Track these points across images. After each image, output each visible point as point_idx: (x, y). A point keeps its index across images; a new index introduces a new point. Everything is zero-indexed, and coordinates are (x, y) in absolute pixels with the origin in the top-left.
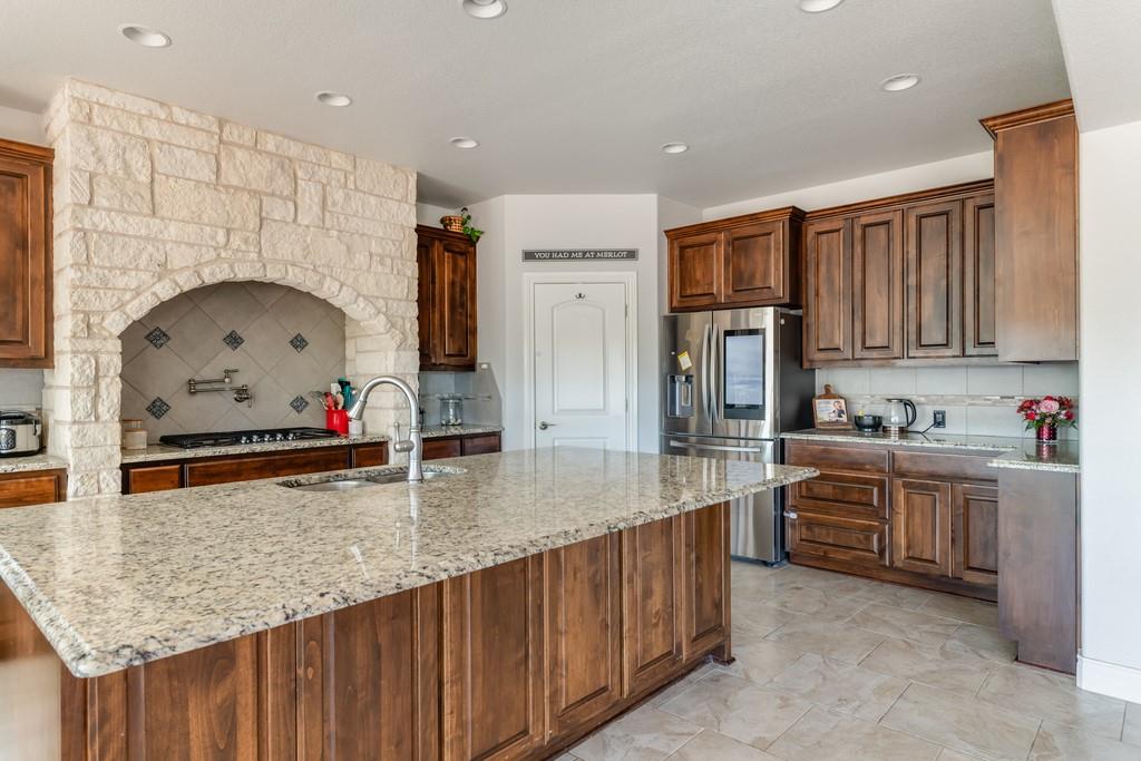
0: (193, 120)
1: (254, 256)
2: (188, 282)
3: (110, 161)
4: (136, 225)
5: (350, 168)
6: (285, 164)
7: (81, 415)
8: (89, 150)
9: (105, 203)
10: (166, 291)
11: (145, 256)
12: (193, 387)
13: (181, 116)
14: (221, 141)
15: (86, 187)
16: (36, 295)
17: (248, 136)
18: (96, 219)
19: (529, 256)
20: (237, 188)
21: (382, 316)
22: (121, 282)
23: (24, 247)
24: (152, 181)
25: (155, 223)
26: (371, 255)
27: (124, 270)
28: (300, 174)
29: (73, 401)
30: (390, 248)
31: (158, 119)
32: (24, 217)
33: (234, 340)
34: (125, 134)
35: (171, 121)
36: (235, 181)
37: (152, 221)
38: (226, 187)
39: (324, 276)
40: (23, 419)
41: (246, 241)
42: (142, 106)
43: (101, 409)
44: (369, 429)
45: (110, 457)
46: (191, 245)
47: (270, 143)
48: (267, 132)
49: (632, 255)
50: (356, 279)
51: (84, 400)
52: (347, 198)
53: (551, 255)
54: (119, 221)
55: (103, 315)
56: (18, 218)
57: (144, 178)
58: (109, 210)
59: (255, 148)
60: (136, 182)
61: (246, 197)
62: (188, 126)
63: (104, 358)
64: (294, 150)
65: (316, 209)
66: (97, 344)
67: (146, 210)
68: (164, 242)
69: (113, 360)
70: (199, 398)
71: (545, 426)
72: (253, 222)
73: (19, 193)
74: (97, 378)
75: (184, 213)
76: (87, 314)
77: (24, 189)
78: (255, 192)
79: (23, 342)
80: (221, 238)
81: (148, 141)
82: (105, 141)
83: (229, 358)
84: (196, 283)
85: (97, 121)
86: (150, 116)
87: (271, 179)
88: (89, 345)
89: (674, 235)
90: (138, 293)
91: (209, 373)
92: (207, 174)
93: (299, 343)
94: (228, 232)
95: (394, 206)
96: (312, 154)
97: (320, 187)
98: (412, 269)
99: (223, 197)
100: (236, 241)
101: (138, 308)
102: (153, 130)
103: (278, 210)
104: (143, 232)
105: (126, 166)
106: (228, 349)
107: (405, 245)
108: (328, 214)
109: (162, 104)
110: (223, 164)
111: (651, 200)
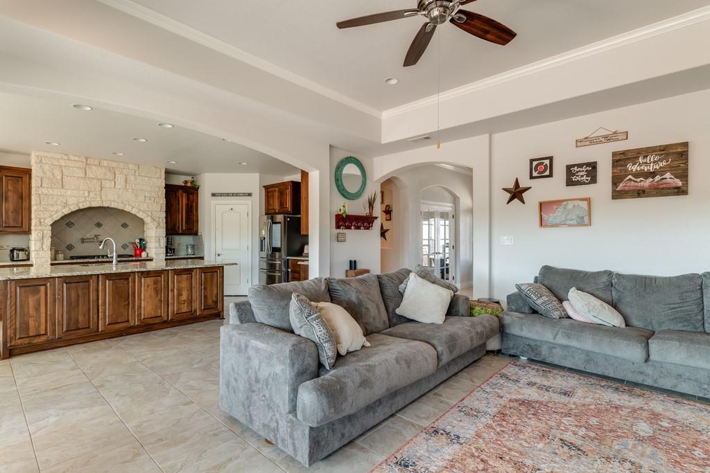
0: (76, 158)
1: (99, 199)
2: (74, 208)
3: (48, 173)
4: (56, 192)
5: (136, 169)
6: (110, 169)
7: (37, 248)
8: (41, 170)
9: (46, 186)
10: (66, 211)
11: (60, 201)
12: (83, 241)
13: (72, 157)
14: (87, 164)
15: (40, 182)
16: (25, 213)
17: (96, 162)
18: (43, 190)
19: (214, 195)
20: (93, 178)
21: (149, 217)
22: (52, 209)
23: (22, 199)
24: (62, 178)
25: (63, 191)
26: (145, 197)
27: (52, 205)
28: (117, 172)
29: (35, 244)
30: (153, 194)
31: (65, 159)
32: (22, 190)
33: (99, 225)
34: (53, 165)
35: (69, 159)
36: (91, 176)
37: (62, 190)
38: (89, 178)
39: (126, 205)
40: (22, 250)
41: (96, 195)
42: (59, 156)
43: (44, 247)
44: (149, 255)
45: (47, 261)
46: (75, 197)
47: (105, 163)
48: (104, 160)
49: (250, 195)
50: (139, 205)
51: (39, 244)
52: (136, 179)
53: (221, 195)
54: (51, 191)
55: (45, 219)
56: (20, 190)
57: (59, 177)
58: (47, 188)
59: (99, 165)
60: (57, 179)
61: (96, 180)
62: (75, 160)
63: (45, 232)
64: (114, 165)
65: (123, 183)
66: (43, 227)
67: (60, 187)
68: (66, 196)
69: (48, 233)
70: (85, 245)
71: (219, 255)
72: (98, 189)
73: (20, 183)
74: (43, 238)
75: (73, 187)
76: (40, 219)
77: (22, 181)
78: (99, 179)
79: (22, 227)
80: (86, 194)
81: (61, 166)
82: (46, 167)
83: (97, 231)
84: (77, 208)
85: (44, 162)
86: (61, 158)
87: (105, 174)
88: (40, 228)
89: (266, 188)
90: (57, 212)
91: (88, 236)
92: (82, 175)
93: (125, 226)
94: (89, 192)
95: (155, 180)
96: (121, 165)
97: (124, 176)
98: (163, 201)
99: (87, 181)
100: (92, 195)
101: (57, 217)
102: (62, 162)
103: (107, 184)
104: (59, 194)
105: (53, 174)
106: (97, 228)
107: (160, 193)
108: (128, 185)
109: (66, 155)
110: (88, 172)
111: (256, 176)
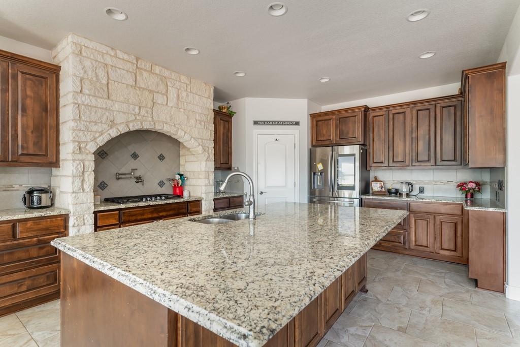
0: (126, 57)
1: (150, 119)
2: (123, 129)
3: (90, 73)
4: (101, 103)
5: (188, 83)
6: (163, 79)
7: (76, 189)
8: (81, 67)
9: (88, 92)
10: (114, 133)
11: (105, 117)
12: (118, 177)
13: (120, 54)
14: (137, 67)
15: (79, 84)
16: (51, 133)
17: (148, 67)
18: (83, 99)
19: (256, 123)
20: (143, 89)
21: (200, 146)
22: (95, 128)
23: (46, 111)
24: (108, 83)
25: (109, 102)
26: (196, 120)
27: (96, 123)
28: (169, 84)
29: (73, 183)
30: (204, 118)
31: (110, 55)
32: (46, 97)
33: (135, 156)
34: (97, 61)
35: (116, 56)
36: (143, 86)
37: (108, 101)
38: (139, 88)
39: (178, 129)
41: (147, 113)
42: (104, 49)
43: (85, 186)
44: (192, 195)
45: (89, 208)
46: (125, 113)
47: (157, 70)
48: (156, 65)
49: (297, 123)
50: (191, 131)
51: (78, 182)
52: (187, 96)
53: (265, 123)
54: (93, 100)
55: (86, 143)
56: (44, 98)
57: (104, 82)
58: (89, 95)
59: (151, 71)
60: (101, 83)
61: (147, 93)
62: (123, 59)
63: (87, 163)
64: (166, 73)
65: (175, 100)
66: (84, 157)
67: (106, 96)
68: (113, 111)
69: (91, 164)
70: (121, 182)
71: (262, 193)
72: (150, 104)
73: (44, 86)
74: (83, 172)
75: (122, 98)
76: (79, 142)
77: (47, 84)
78: (151, 91)
79: (46, 155)
80: (137, 110)
81: (106, 65)
82: (88, 63)
83: (133, 164)
84: (126, 130)
85: (84, 54)
86: (107, 53)
87: (158, 85)
88: (80, 157)
89: (313, 116)
90: (102, 133)
91: (124, 170)
92: (131, 82)
93: (161, 158)
94: (140, 107)
95: (205, 99)
96: (174, 76)
97: (177, 90)
98: (212, 127)
99: (138, 92)
100: (143, 112)
101: (102, 140)
102: (109, 60)
103: (160, 99)
104: (104, 106)
105: (97, 76)
106: (133, 160)
107: (209, 117)
108: (180, 102)
109: (112, 49)
110: (138, 78)
111: (303, 102)
